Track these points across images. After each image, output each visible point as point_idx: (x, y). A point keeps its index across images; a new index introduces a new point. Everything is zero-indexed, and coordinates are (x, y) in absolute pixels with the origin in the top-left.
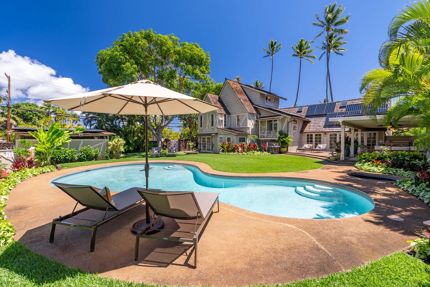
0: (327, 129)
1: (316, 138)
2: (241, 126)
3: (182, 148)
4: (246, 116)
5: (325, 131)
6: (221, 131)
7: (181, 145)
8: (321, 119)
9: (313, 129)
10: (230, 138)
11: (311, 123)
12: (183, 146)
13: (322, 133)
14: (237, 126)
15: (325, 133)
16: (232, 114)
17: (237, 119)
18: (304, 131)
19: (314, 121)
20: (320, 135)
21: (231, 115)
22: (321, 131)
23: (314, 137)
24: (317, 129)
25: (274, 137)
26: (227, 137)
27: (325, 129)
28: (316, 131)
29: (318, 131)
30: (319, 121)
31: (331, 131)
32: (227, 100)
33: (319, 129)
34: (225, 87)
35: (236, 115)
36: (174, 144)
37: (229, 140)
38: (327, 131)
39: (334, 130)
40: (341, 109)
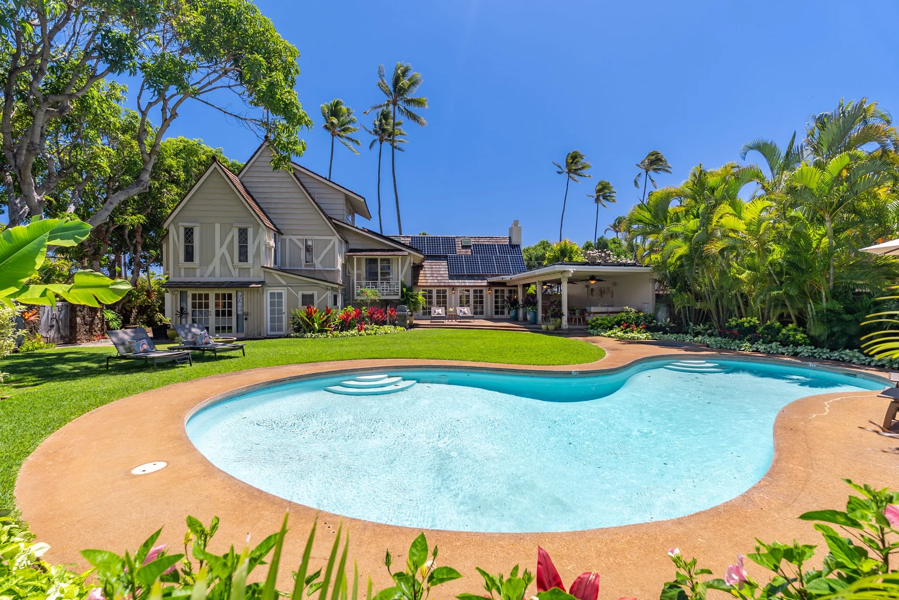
0: (456, 281)
1: (438, 297)
2: (319, 267)
3: (82, 329)
4: (332, 243)
5: (453, 284)
6: (277, 276)
7: (78, 320)
8: (439, 264)
9: (432, 281)
10: (312, 296)
11: (426, 269)
12: (86, 324)
13: (447, 289)
14: (306, 266)
15: (453, 287)
16: (288, 234)
17: (303, 248)
18: (419, 284)
19: (429, 266)
20: (445, 291)
21: (283, 237)
22: (446, 284)
23: (434, 294)
24: (440, 281)
25: (391, 295)
26: (300, 293)
27: (452, 281)
28: (437, 284)
29: (443, 284)
30: (438, 266)
31: (463, 284)
32: (266, 196)
33: (443, 281)
34: (261, 159)
35: (301, 237)
36: (50, 316)
37: (308, 300)
38: (456, 284)
39: (467, 284)
40: (464, 250)
